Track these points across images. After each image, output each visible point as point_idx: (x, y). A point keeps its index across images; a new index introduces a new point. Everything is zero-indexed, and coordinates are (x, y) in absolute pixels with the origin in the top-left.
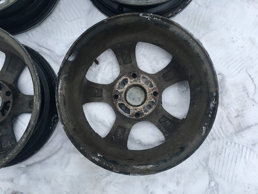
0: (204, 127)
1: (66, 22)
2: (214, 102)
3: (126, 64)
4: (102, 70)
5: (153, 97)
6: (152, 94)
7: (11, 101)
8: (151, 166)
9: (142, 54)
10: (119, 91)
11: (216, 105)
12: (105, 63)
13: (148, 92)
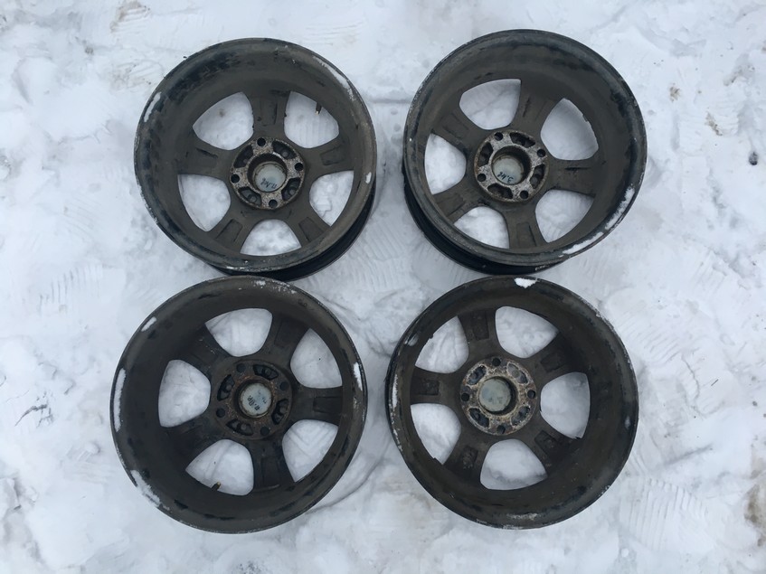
1: (375, 261)
3: (480, 339)
5: (527, 400)
6: (525, 394)
7: (290, 399)
8: (535, 515)
10: (472, 387)
11: (635, 422)
13: (519, 390)
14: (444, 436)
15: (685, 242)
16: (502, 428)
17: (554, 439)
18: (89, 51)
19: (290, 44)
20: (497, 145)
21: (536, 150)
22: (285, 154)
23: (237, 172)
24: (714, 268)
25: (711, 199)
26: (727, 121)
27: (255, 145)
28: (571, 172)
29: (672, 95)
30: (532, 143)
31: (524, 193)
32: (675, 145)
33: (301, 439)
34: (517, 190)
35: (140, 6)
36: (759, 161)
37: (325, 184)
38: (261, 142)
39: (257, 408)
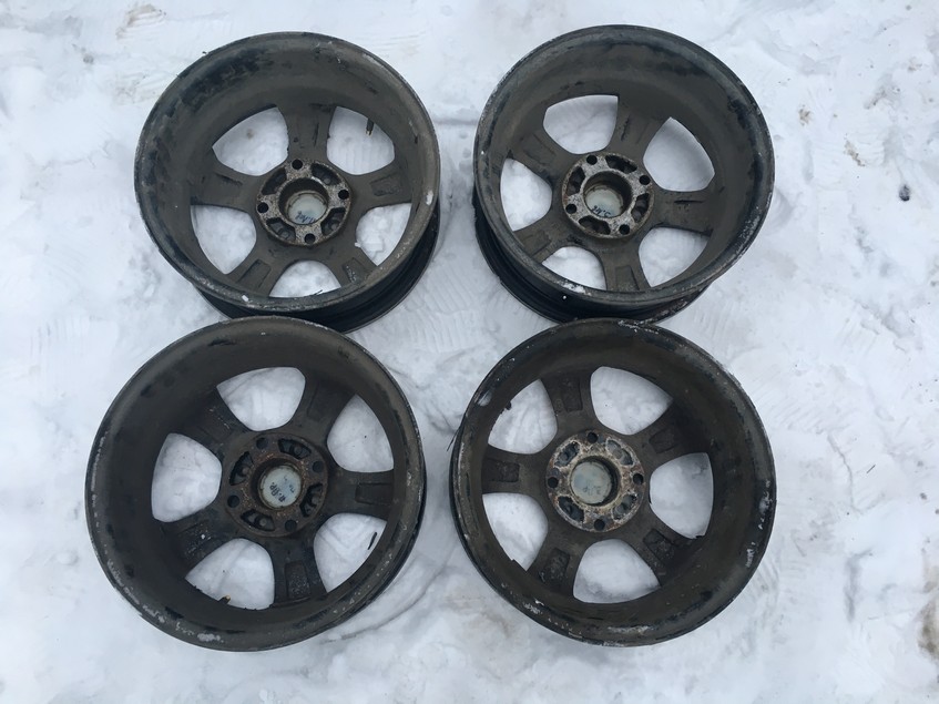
0: (749, 551)
1: (438, 314)
2: (767, 499)
3: (571, 410)
4: (516, 422)
5: (632, 487)
6: (630, 479)
7: (325, 483)
8: (646, 628)
9: (604, 390)
10: (561, 469)
11: (773, 504)
12: (523, 407)
13: (622, 473)
14: (525, 536)
15: (826, 293)
16: (600, 523)
17: (668, 541)
18: (89, 60)
19: (335, 40)
20: (590, 170)
21: (638, 176)
22: (327, 181)
23: (266, 200)
24: (863, 326)
25: (855, 241)
26: (870, 149)
27: (289, 168)
28: (682, 206)
29: (802, 118)
30: (632, 168)
31: (624, 228)
32: (808, 176)
33: (339, 540)
34: (615, 224)
35: (154, 10)
36: (912, 196)
37: (376, 218)
38: (297, 165)
39: (282, 499)
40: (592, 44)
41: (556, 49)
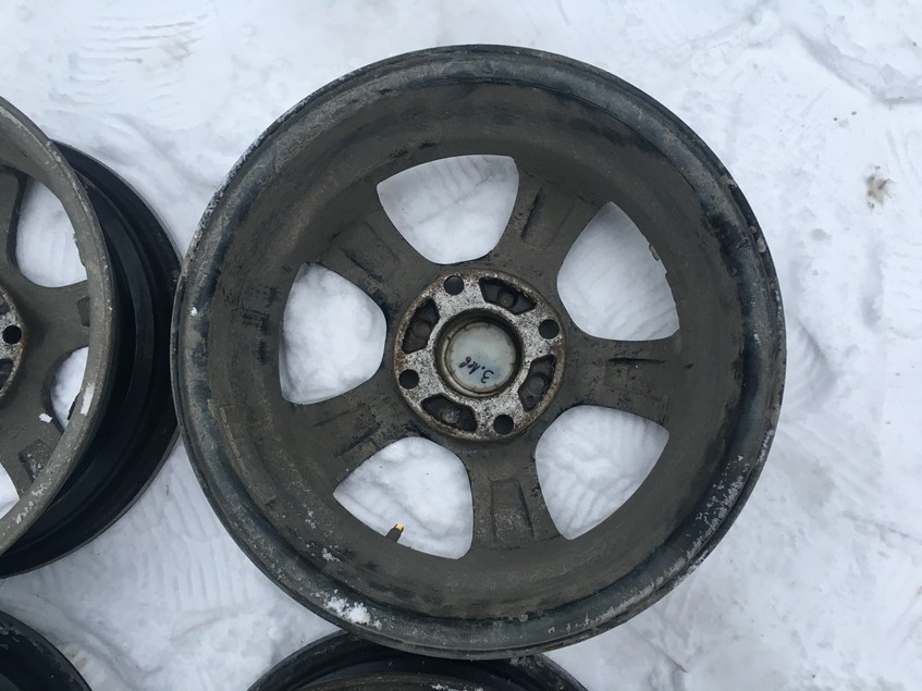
15: (883, 538)
20: (448, 305)
21: (537, 321)
28: (624, 368)
29: (870, 193)
30: (527, 303)
31: (504, 421)
32: (870, 315)
34: (487, 411)
40: (430, 83)
41: (354, 94)
